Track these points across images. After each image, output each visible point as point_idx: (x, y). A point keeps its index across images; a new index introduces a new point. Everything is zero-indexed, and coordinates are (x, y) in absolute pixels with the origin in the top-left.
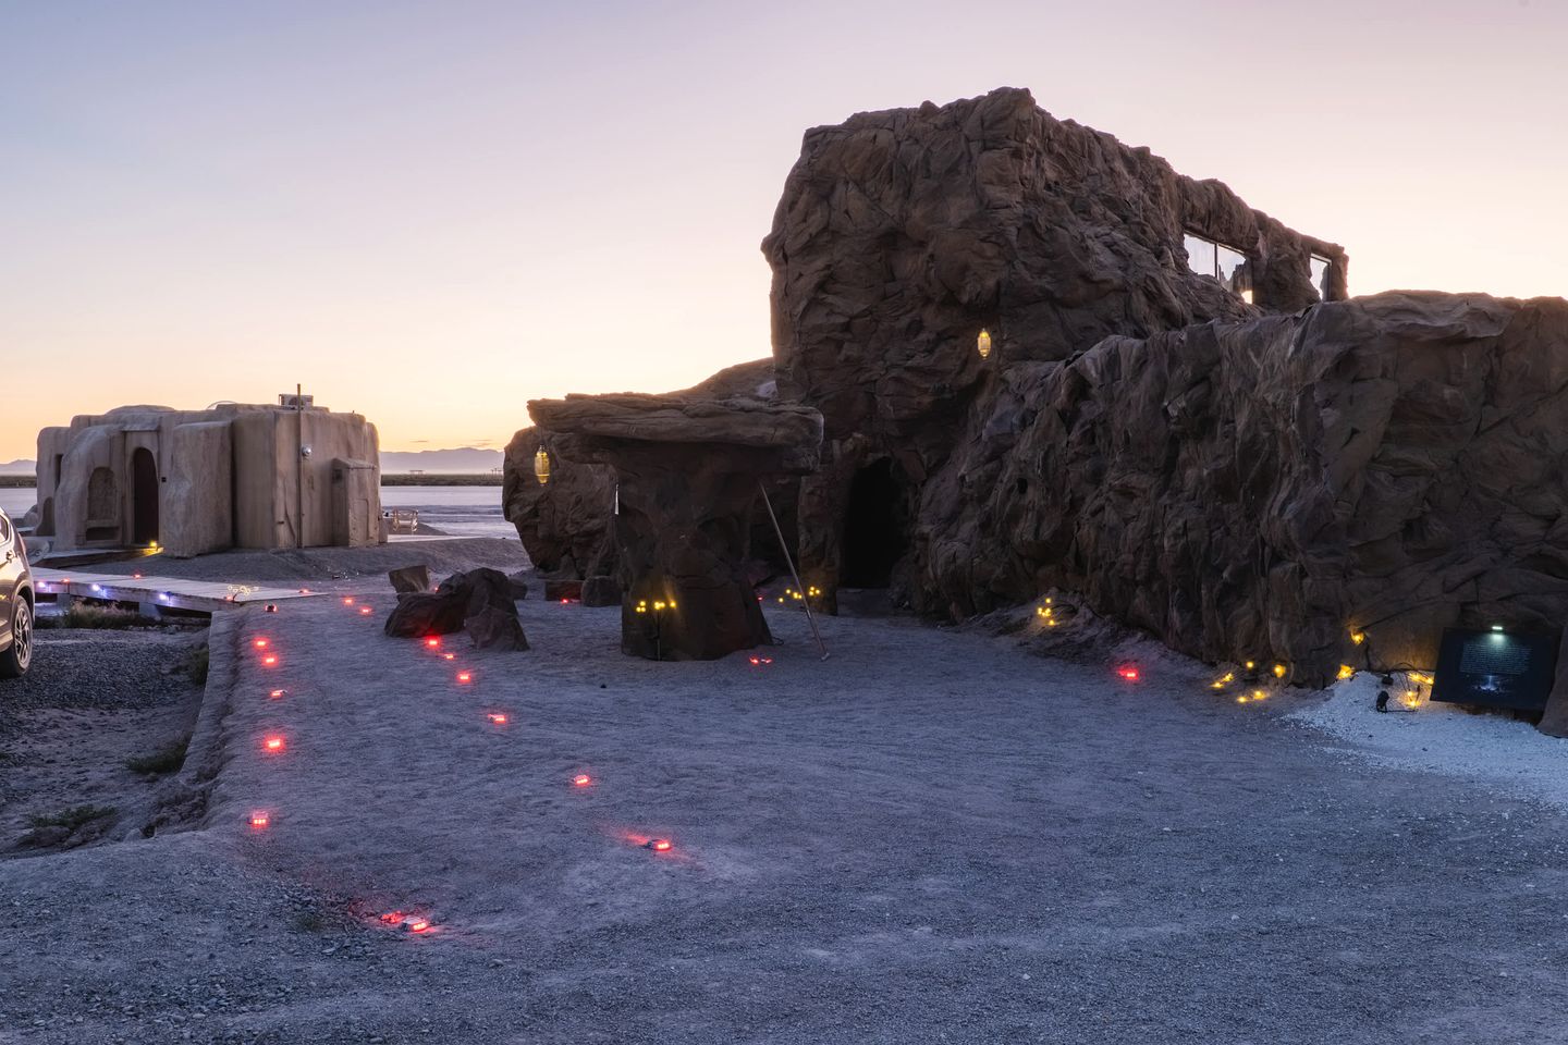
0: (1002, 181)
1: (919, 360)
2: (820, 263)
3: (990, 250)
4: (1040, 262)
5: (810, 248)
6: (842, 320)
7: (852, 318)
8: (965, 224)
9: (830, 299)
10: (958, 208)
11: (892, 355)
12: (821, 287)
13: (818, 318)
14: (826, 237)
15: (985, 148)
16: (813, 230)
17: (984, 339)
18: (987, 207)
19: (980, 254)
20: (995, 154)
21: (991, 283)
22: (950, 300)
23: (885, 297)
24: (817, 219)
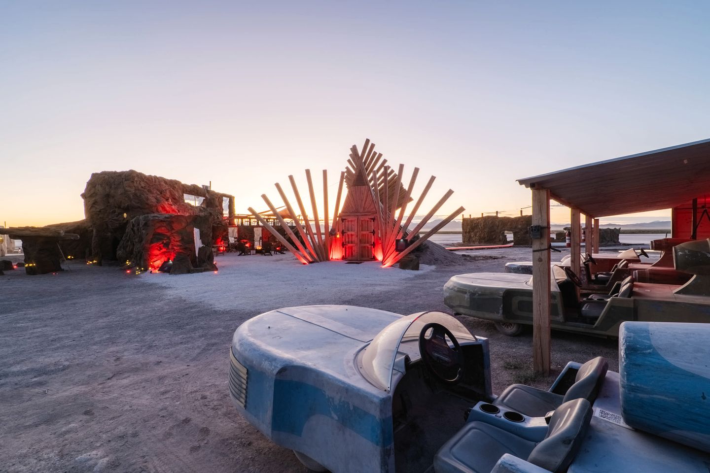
0: (129, 187)
1: (115, 218)
2: (93, 199)
3: (127, 199)
4: (137, 201)
5: (91, 196)
6: (99, 210)
7: (101, 210)
8: (121, 194)
9: (96, 206)
10: (120, 191)
11: (110, 217)
12: (94, 203)
13: (93, 209)
14: (94, 195)
15: (126, 180)
16: (92, 193)
17: (125, 215)
18: (126, 191)
19: (125, 199)
20: (128, 182)
21: (126, 205)
22: (119, 207)
23: (108, 206)
24: (92, 191)
